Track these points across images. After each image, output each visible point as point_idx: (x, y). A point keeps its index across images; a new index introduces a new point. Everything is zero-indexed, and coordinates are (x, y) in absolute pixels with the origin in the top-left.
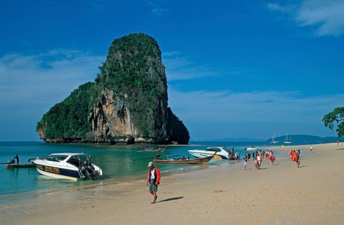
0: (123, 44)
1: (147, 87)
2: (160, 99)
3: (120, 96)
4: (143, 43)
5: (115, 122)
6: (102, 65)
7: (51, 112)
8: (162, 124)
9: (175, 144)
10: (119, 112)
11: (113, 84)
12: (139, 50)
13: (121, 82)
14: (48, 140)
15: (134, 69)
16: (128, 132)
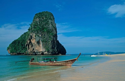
0: (40, 15)
1: (48, 32)
2: (54, 36)
3: (38, 36)
4: (47, 15)
5: (36, 46)
6: (31, 24)
7: (13, 43)
8: (55, 47)
9: (60, 55)
10: (37, 42)
11: (35, 31)
12: (46, 17)
13: (38, 30)
14: (11, 54)
15: (43, 25)
16: (41, 50)
